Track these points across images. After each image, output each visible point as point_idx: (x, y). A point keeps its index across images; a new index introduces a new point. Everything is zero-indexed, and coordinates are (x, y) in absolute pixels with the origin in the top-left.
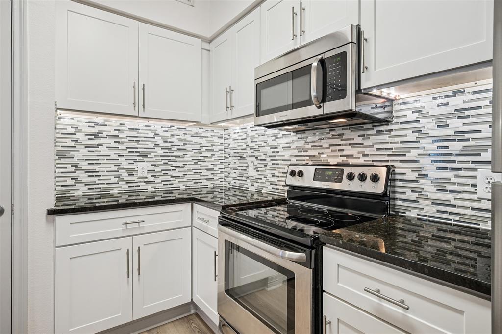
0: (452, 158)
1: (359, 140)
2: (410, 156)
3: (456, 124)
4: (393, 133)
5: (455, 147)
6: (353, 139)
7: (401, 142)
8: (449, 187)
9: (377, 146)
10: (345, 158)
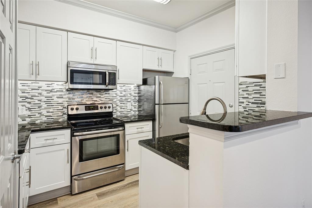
0: (123, 101)
1: (99, 96)
2: (114, 101)
3: (124, 93)
4: (110, 94)
5: (124, 98)
6: (97, 95)
7: (112, 97)
8: (123, 108)
9: (105, 98)
10: (94, 102)
